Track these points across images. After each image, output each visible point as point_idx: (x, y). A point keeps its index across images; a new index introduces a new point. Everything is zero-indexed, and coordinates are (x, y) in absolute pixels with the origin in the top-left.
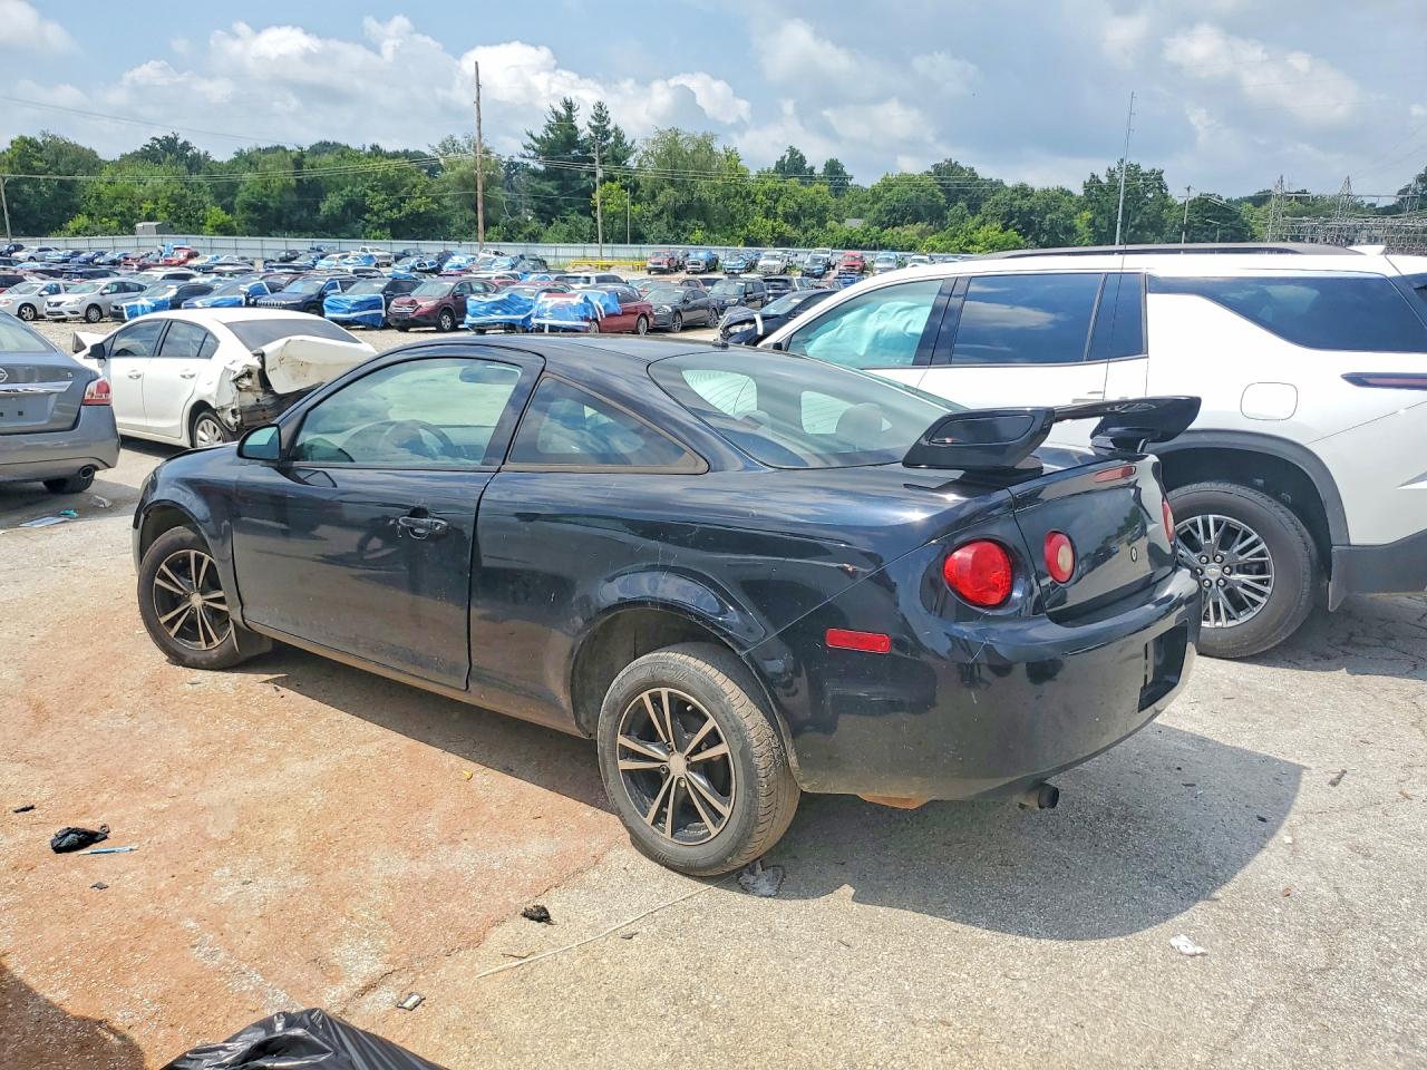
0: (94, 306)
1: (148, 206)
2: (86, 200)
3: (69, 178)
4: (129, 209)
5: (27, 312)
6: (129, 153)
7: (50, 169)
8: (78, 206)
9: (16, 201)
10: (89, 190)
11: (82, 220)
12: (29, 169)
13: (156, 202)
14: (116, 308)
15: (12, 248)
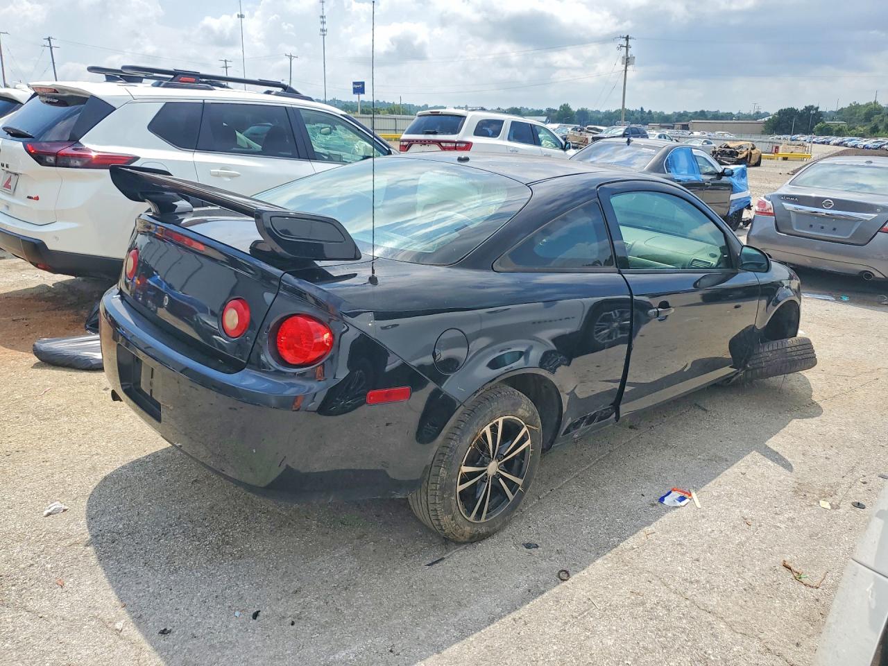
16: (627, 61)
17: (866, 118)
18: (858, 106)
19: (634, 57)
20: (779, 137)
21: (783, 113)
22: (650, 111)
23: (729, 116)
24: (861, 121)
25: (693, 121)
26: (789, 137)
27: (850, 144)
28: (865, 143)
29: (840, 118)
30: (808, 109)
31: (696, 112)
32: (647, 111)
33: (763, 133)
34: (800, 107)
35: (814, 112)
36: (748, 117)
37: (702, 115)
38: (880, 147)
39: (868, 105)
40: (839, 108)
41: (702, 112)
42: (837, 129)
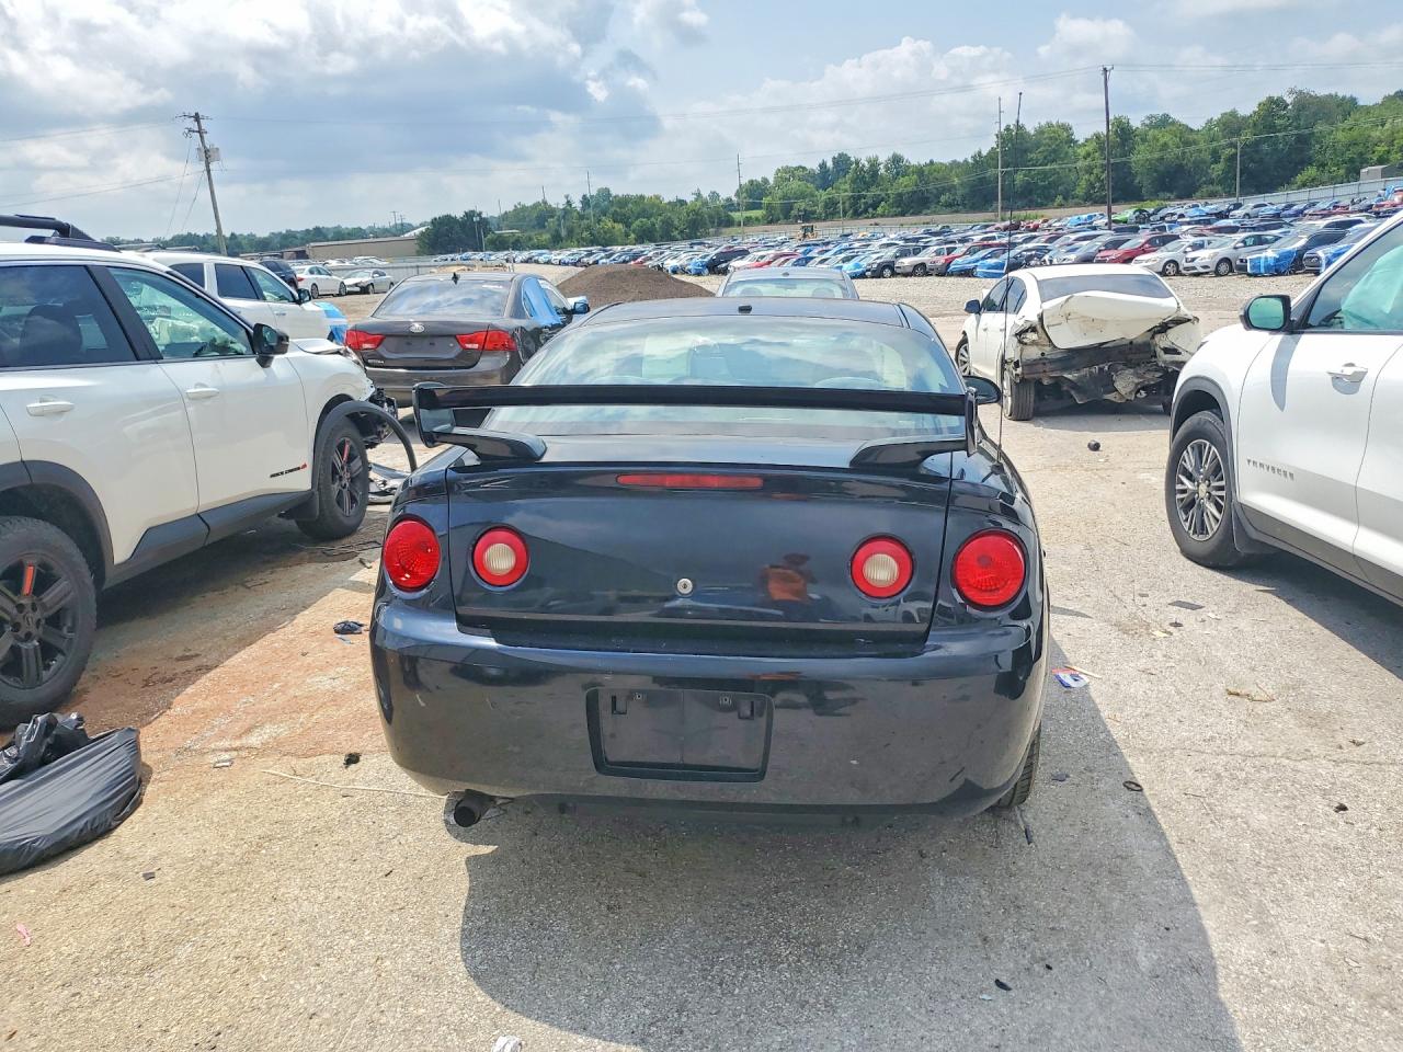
0: (1226, 260)
1: (1381, 149)
2: (1322, 151)
3: (1307, 131)
4: (1361, 154)
5: (1170, 269)
6: (1392, 94)
7: (1290, 125)
8: (1310, 158)
9: (1252, 161)
10: (1328, 141)
11: (1311, 171)
12: (1272, 128)
13: (1392, 143)
14: (1242, 261)
15: (1232, 207)
16: (208, 155)
17: (539, 224)
18: (524, 208)
19: (217, 149)
20: (444, 257)
21: (440, 223)
22: (233, 234)
23: (358, 233)
24: (533, 227)
25: (312, 244)
26: (458, 256)
27: (541, 259)
28: (559, 257)
29: (507, 226)
30: (470, 215)
31: (307, 231)
32: (228, 235)
33: (419, 253)
34: (459, 214)
35: (478, 219)
36: (385, 232)
37: (318, 234)
38: (579, 260)
39: (536, 206)
40: (503, 212)
41: (317, 230)
42: (511, 240)
